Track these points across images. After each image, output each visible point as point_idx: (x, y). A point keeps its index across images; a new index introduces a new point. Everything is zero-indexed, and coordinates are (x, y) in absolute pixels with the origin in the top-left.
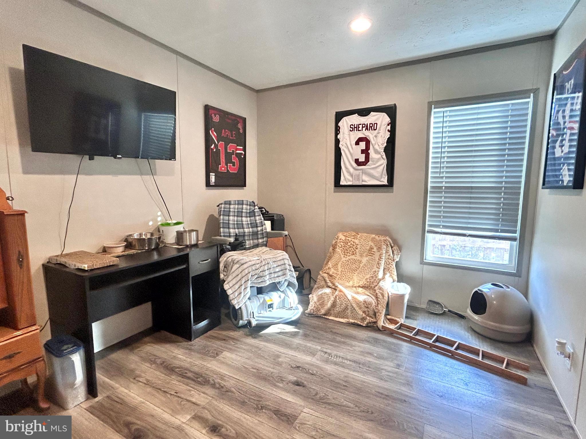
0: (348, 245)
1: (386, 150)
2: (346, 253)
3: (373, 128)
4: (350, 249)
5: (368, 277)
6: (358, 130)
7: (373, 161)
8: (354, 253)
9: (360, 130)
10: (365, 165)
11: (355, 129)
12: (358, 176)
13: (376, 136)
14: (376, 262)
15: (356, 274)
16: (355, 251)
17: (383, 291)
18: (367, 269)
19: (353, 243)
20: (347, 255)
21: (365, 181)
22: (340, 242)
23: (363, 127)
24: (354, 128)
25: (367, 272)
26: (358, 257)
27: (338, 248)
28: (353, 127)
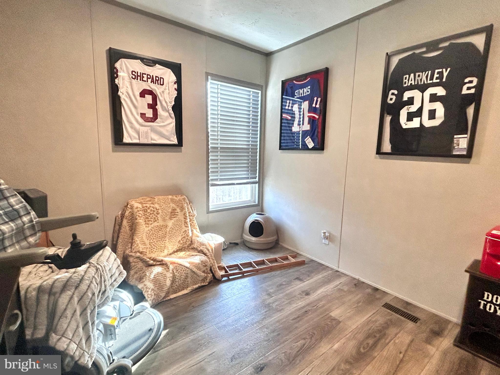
0: (149, 212)
1: (174, 108)
2: (147, 222)
3: (159, 82)
4: (151, 216)
5: (180, 239)
6: (143, 81)
7: (161, 119)
8: (156, 219)
9: (145, 81)
10: (153, 122)
11: (139, 78)
12: (147, 133)
13: (163, 92)
14: (183, 222)
15: (168, 240)
16: (157, 216)
17: (206, 246)
18: (175, 231)
19: (152, 209)
20: (148, 224)
21: (154, 140)
22: (138, 211)
23: (148, 78)
24: (137, 76)
25: (178, 234)
26: (161, 223)
27: (138, 218)
28: (136, 74)
